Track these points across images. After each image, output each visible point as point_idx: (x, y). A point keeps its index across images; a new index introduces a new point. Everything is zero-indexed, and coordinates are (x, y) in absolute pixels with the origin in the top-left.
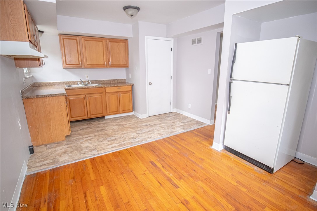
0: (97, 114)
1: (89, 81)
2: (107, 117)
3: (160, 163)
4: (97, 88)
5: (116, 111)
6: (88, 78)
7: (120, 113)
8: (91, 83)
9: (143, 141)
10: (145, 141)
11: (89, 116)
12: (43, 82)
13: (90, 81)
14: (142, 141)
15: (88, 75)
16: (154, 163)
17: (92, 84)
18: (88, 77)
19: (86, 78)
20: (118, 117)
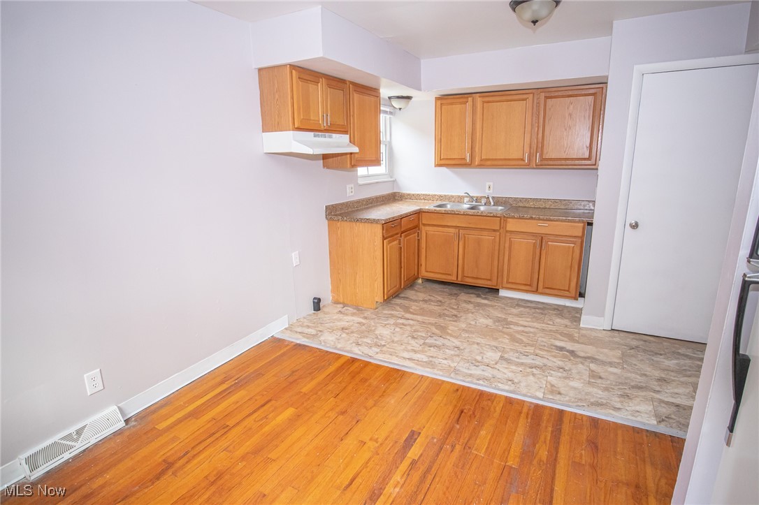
0: (477, 278)
1: (488, 198)
2: (503, 293)
3: (424, 450)
4: (486, 216)
5: (528, 285)
6: (491, 191)
7: (536, 291)
8: (492, 204)
9: (481, 382)
10: (486, 383)
11: (459, 279)
12: (408, 192)
13: (493, 198)
14: (478, 380)
15: (491, 184)
16: (416, 439)
17: (494, 205)
18: (491, 188)
19: (487, 191)
20: (531, 302)
